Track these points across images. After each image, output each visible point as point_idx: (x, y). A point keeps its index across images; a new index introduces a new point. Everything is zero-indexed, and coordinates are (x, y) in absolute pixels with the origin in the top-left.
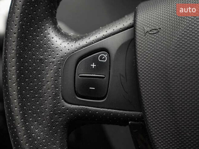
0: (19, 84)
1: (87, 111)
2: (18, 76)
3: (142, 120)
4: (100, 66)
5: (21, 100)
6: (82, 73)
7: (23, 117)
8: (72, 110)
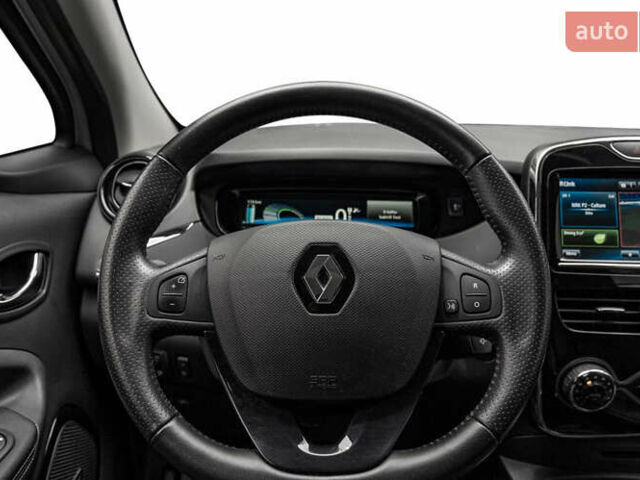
0: (111, 302)
1: (168, 323)
2: (111, 297)
3: (213, 328)
4: (179, 287)
5: (112, 315)
6: (164, 292)
7: (114, 329)
8: (155, 323)
